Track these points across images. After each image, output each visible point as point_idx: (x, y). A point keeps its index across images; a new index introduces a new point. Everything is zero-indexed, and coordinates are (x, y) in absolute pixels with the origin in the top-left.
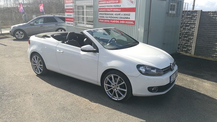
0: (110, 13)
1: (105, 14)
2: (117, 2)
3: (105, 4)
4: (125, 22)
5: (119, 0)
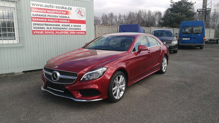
1: (46, 25)
2: (65, 13)
3: (44, 12)
4: (76, 33)
5: (66, 11)
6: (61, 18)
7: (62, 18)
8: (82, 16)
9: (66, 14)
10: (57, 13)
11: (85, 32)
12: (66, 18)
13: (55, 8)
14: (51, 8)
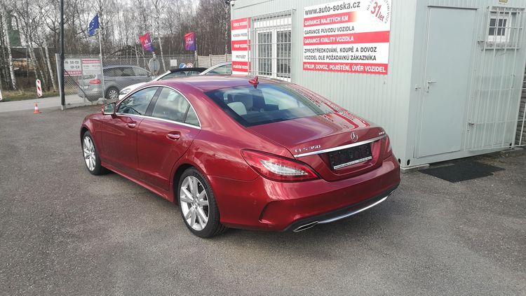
0: (330, 47)
1: (319, 50)
2: (346, 18)
3: (318, 25)
4: (364, 69)
5: (349, 14)
6: (340, 33)
7: (342, 33)
8: (381, 17)
9: (349, 20)
10: (335, 23)
11: (385, 66)
12: (349, 32)
13: (332, 12)
14: (327, 13)
